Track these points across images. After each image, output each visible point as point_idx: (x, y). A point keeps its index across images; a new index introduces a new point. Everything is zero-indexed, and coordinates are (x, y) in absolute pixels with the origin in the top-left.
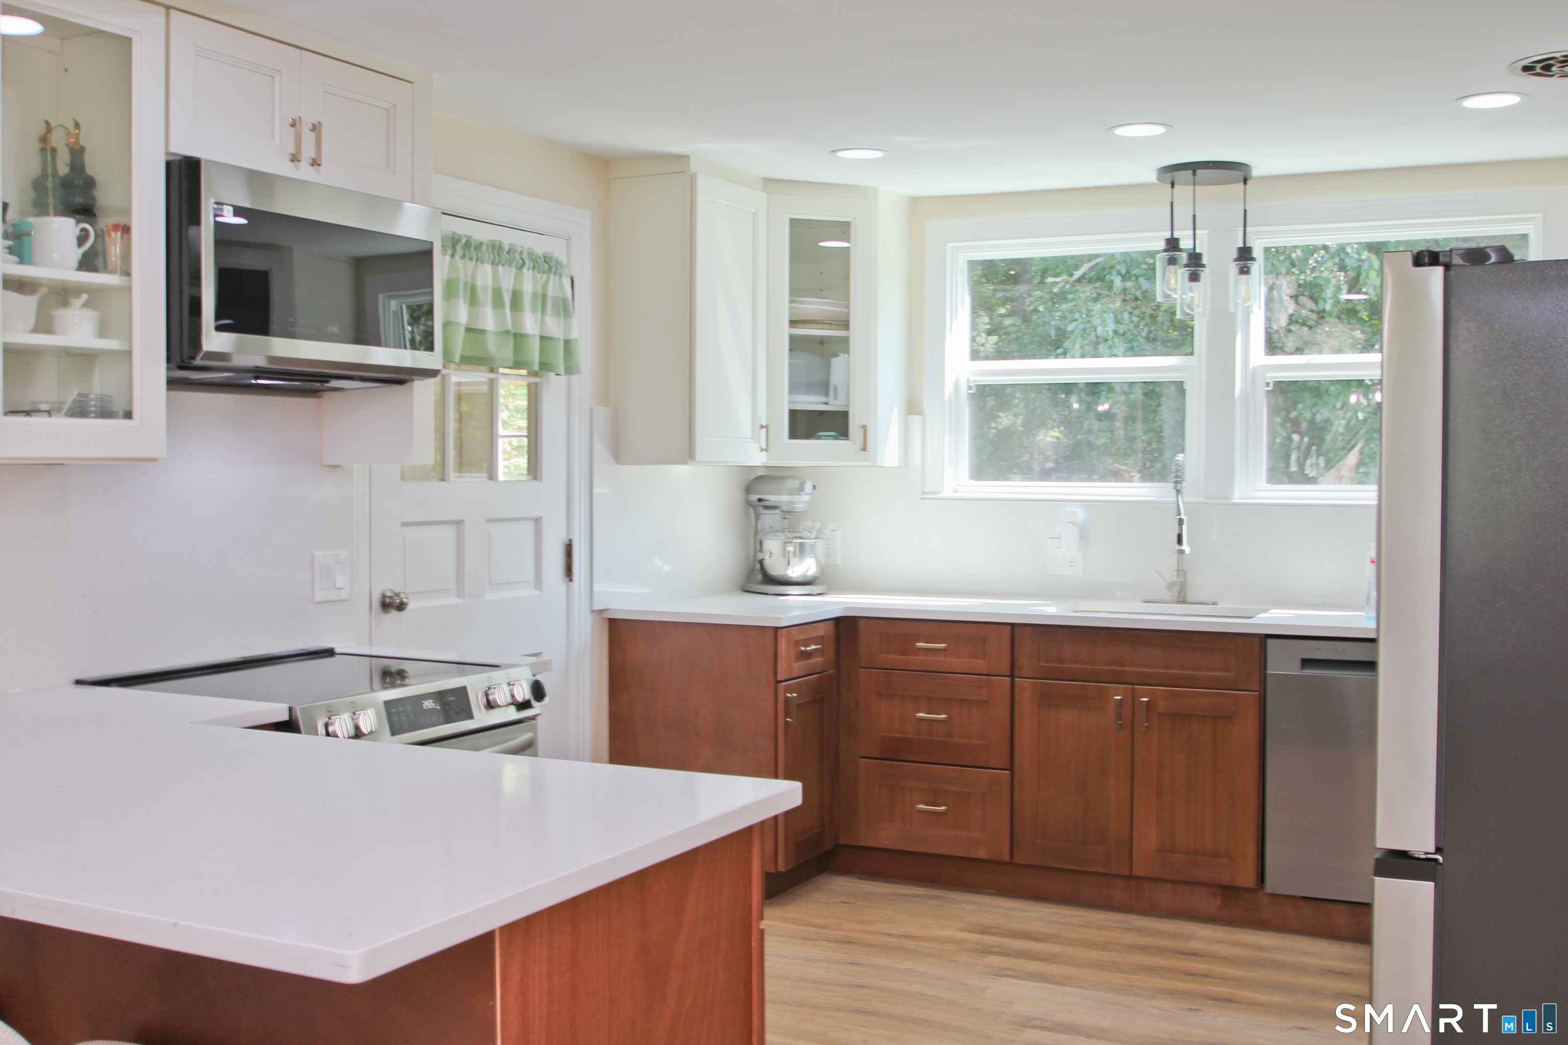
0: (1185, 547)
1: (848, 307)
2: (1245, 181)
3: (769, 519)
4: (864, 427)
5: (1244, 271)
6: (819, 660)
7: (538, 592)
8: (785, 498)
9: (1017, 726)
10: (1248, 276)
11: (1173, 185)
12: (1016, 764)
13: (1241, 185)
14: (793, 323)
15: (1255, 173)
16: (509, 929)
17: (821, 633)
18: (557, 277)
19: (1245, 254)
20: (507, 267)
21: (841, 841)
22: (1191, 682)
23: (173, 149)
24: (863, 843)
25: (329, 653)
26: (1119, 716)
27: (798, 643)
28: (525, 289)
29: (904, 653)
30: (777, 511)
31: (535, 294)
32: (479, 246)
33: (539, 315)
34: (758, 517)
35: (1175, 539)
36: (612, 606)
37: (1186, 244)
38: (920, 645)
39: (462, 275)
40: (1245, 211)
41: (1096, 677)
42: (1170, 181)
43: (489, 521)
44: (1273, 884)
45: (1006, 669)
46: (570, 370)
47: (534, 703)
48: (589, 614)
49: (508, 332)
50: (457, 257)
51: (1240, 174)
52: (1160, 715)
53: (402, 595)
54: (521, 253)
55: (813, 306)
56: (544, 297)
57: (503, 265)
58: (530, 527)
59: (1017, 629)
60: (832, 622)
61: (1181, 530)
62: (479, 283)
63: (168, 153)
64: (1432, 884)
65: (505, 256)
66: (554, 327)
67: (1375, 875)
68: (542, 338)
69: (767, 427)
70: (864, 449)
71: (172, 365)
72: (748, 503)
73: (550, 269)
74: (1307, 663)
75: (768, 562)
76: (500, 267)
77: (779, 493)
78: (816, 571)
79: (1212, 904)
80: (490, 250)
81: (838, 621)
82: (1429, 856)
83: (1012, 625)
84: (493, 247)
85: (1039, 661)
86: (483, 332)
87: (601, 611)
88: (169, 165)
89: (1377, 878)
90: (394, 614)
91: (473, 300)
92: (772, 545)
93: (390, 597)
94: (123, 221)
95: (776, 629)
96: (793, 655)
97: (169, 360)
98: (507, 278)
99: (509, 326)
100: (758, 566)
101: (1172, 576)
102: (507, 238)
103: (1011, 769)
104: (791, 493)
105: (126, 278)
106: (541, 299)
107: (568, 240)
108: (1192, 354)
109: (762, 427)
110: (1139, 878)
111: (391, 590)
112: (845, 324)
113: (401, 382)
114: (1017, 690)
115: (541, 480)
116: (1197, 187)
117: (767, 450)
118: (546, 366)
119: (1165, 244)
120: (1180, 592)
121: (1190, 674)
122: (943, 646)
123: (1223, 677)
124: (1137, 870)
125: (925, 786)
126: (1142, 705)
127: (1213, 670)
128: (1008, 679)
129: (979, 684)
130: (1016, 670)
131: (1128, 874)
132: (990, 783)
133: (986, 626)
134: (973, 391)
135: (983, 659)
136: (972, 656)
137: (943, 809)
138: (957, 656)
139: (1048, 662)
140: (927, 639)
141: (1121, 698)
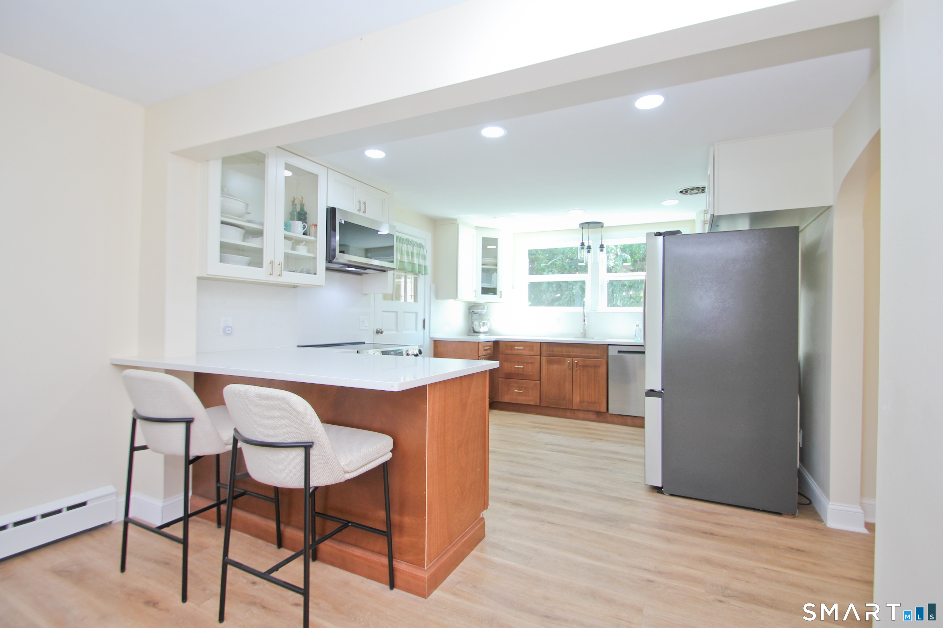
0: (586, 323)
1: (497, 261)
2: (602, 227)
3: (475, 316)
4: (501, 292)
5: (602, 251)
6: (489, 351)
7: (416, 332)
8: (479, 311)
9: (541, 368)
10: (603, 252)
11: (583, 228)
12: (541, 379)
13: (601, 228)
14: (483, 265)
15: (605, 225)
16: (430, 385)
17: (490, 344)
18: (423, 249)
19: (602, 246)
20: (410, 245)
21: (494, 400)
22: (588, 357)
23: (328, 205)
24: (500, 401)
25: (364, 343)
26: (569, 366)
27: (484, 347)
28: (415, 251)
29: (512, 350)
30: (477, 314)
31: (417, 253)
32: (403, 239)
33: (418, 259)
34: (472, 316)
35: (583, 321)
36: (435, 337)
37: (586, 244)
38: (516, 348)
39: (399, 246)
40: (602, 235)
41: (563, 356)
42: (582, 228)
43: (404, 312)
44: (610, 412)
45: (539, 355)
46: (426, 274)
47: (419, 355)
48: (429, 338)
49: (410, 262)
50: (398, 242)
51: (600, 225)
52: (580, 366)
53: (382, 330)
54: (414, 242)
55: (488, 260)
56: (419, 254)
57: (409, 245)
58: (414, 314)
59: (542, 343)
60: (492, 342)
61: (585, 318)
62: (403, 249)
63: (327, 206)
64: (661, 398)
65: (410, 243)
66: (422, 262)
67: (645, 396)
68: (419, 265)
69: (476, 291)
70: (501, 297)
71: (327, 262)
72: (470, 312)
73: (421, 247)
74: (619, 352)
75: (475, 328)
76: (408, 246)
77: (478, 309)
78: (488, 330)
79: (593, 417)
80: (406, 241)
81: (494, 342)
82: (660, 391)
83: (541, 343)
84: (407, 240)
85: (547, 352)
86: (404, 262)
87: (432, 338)
88: (327, 209)
89: (646, 397)
90: (380, 334)
91: (402, 254)
92: (476, 323)
93: (379, 330)
94: (315, 223)
95: (479, 342)
96: (483, 350)
97: (326, 260)
98: (410, 248)
99: (411, 261)
100: (472, 329)
101: (582, 331)
102: (411, 238)
103: (540, 380)
104: (481, 309)
105: (316, 238)
106: (419, 255)
107: (425, 240)
108: (587, 273)
109: (474, 291)
110: (574, 410)
111: (379, 328)
112: (496, 265)
113: (384, 271)
114: (541, 359)
115: (417, 302)
116: (590, 229)
117: (476, 297)
118: (419, 272)
119: (580, 244)
120: (584, 335)
121: (588, 355)
122: (522, 348)
123: (597, 356)
124: (574, 407)
125: (517, 385)
126: (576, 363)
127: (594, 354)
128: (539, 357)
129: (531, 358)
130: (541, 354)
131: (572, 409)
132: (535, 384)
133: (534, 343)
134: (529, 284)
135: (532, 351)
136: (529, 350)
137: (522, 391)
138: (525, 351)
139: (550, 352)
140: (518, 346)
141: (570, 361)
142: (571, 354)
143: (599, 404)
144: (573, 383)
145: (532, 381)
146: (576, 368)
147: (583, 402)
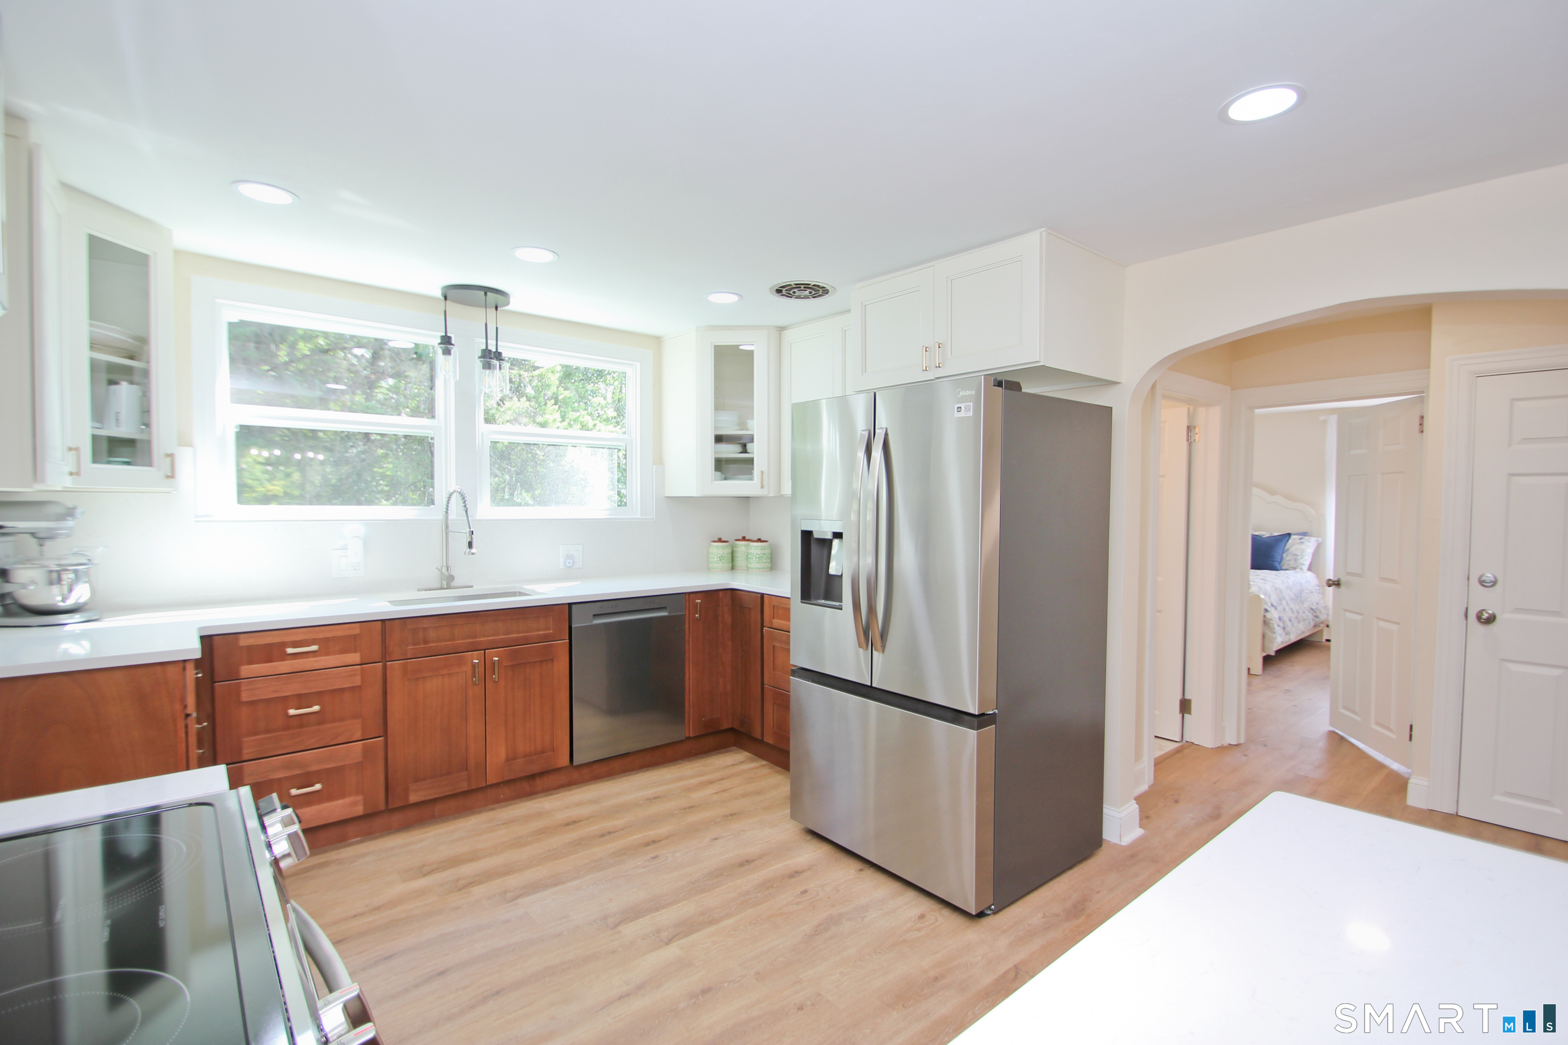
2: (497, 307)
4: (171, 456)
8: (43, 524)
9: (389, 700)
11: (445, 298)
12: (389, 730)
22: (526, 641)
26: (475, 675)
29: (270, 660)
35: (466, 545)
40: (497, 328)
45: (378, 657)
59: (387, 623)
69: (77, 450)
70: (172, 476)
74: (596, 617)
78: (89, 597)
83: (383, 621)
85: (407, 645)
103: (385, 734)
108: (435, 418)
109: (70, 449)
110: (490, 786)
114: (388, 671)
117: (76, 473)
119: (439, 341)
120: (448, 581)
121: (524, 636)
122: (314, 648)
123: (546, 634)
124: (491, 780)
125: (297, 772)
126: (494, 663)
127: (539, 630)
128: (381, 664)
129: (352, 673)
130: (387, 656)
131: (485, 785)
132: (366, 751)
133: (358, 624)
134: (237, 430)
135: (355, 652)
136: (344, 651)
137: (318, 787)
138: (328, 654)
139: (415, 644)
140: (295, 644)
141: (478, 661)
142: (477, 640)
143: (553, 750)
144: (487, 718)
145: (355, 745)
146: (494, 674)
147: (515, 759)
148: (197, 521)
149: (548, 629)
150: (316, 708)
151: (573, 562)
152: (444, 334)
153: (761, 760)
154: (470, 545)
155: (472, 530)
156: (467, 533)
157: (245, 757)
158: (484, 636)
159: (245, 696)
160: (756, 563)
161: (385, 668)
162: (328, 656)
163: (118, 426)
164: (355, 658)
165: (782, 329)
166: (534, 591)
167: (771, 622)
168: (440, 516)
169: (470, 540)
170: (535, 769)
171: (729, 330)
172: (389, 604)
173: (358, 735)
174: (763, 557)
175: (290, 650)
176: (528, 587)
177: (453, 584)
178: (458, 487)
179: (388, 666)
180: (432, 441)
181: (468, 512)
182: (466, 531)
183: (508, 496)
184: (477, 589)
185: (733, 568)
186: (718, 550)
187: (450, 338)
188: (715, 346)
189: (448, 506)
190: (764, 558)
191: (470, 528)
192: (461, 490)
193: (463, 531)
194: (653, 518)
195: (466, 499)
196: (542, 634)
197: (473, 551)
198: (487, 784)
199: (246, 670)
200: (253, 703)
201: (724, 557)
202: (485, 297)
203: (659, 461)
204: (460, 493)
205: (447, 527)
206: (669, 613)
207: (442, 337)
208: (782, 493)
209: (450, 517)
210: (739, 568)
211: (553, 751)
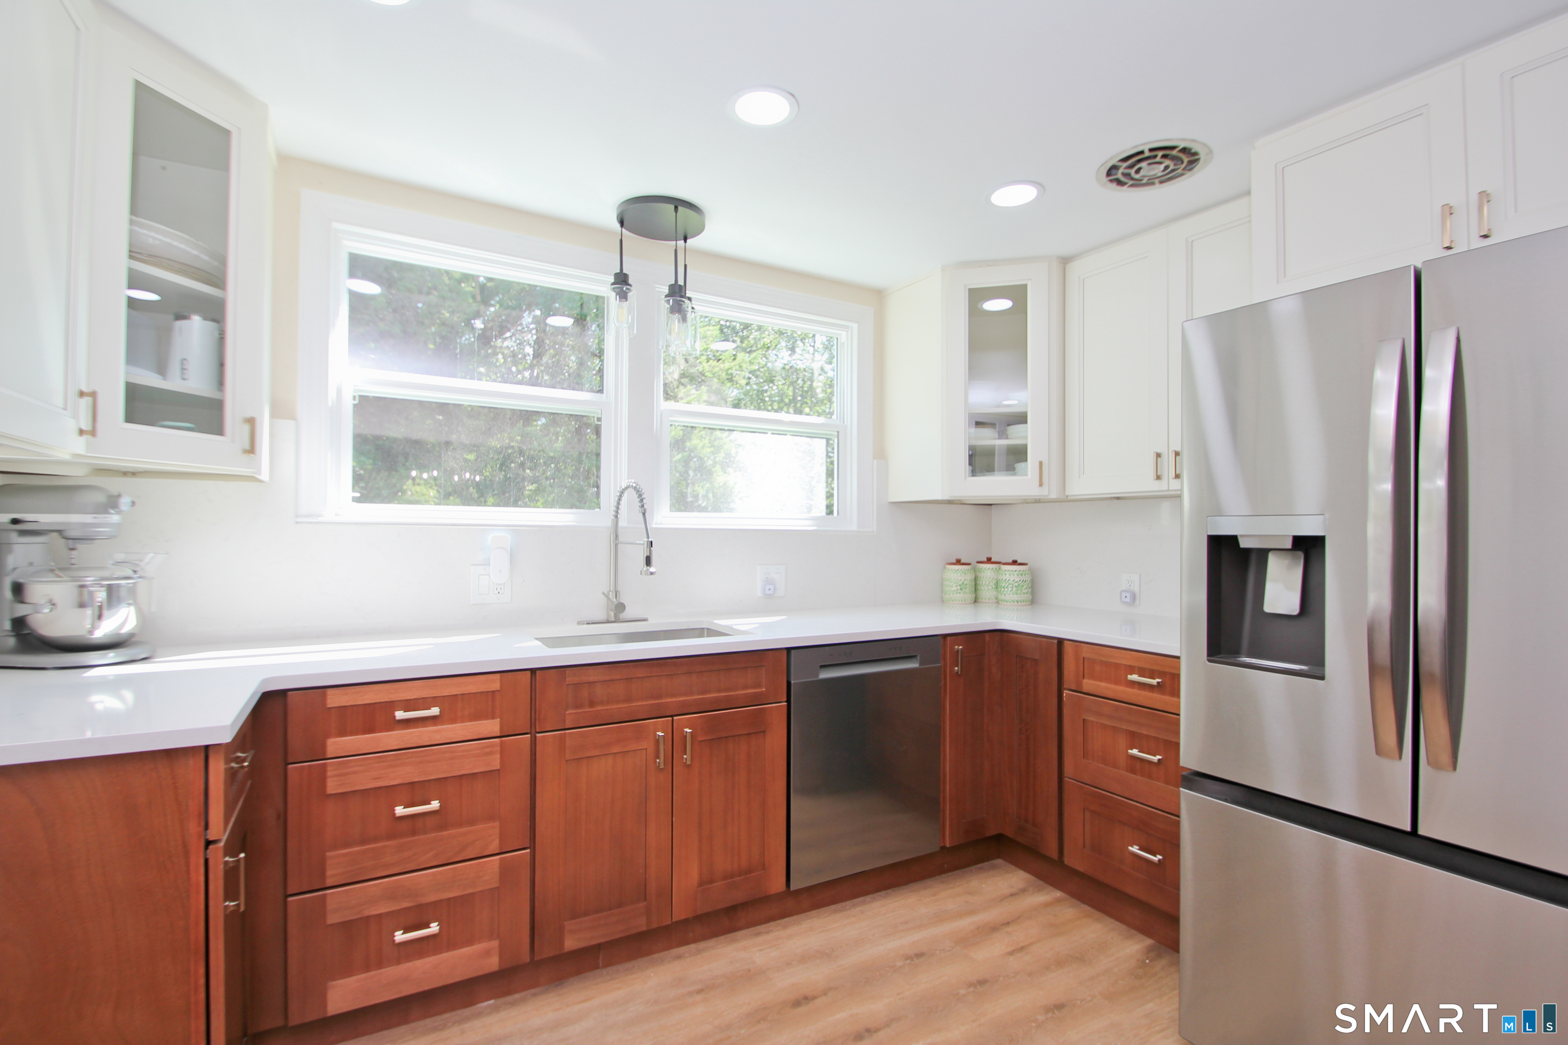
3: (32, 549)
4: (251, 422)
8: (72, 518)
9: (539, 790)
12: (538, 839)
22: (730, 704)
26: (658, 755)
29: (370, 730)
30: (52, 537)
35: (642, 561)
40: (686, 266)
41: (634, 716)
45: (527, 727)
59: (539, 674)
69: (91, 398)
70: (251, 453)
75: (38, 619)
77: (66, 510)
78: (136, 626)
83: (533, 671)
92: (45, 592)
100: (16, 626)
103: (532, 846)
108: (601, 392)
109: (82, 393)
114: (538, 747)
119: (613, 280)
120: (617, 609)
121: (726, 696)
122: (435, 711)
123: (756, 692)
124: (679, 914)
125: (406, 904)
126: (686, 736)
127: (746, 687)
128: (529, 736)
129: (487, 750)
130: (537, 722)
131: (670, 922)
132: (505, 871)
133: (498, 676)
134: (356, 402)
135: (493, 718)
136: (477, 716)
137: (434, 928)
138: (453, 721)
139: (577, 707)
140: (409, 705)
141: (663, 734)
142: (663, 701)
143: (763, 867)
144: (674, 819)
145: (491, 861)
146: (685, 754)
147: (711, 882)
148: (297, 523)
149: (758, 685)
150: (435, 805)
151: (775, 589)
152: (619, 271)
153: (1051, 888)
154: (648, 561)
155: (650, 540)
156: (644, 544)
157: (329, 882)
158: (672, 696)
159: (333, 786)
160: (1013, 594)
161: (534, 742)
162: (452, 723)
163: (184, 379)
164: (492, 726)
165: (1065, 261)
166: (730, 628)
167: (1079, 684)
168: (608, 522)
169: (648, 554)
170: (739, 896)
171: (989, 266)
172: (538, 643)
173: (494, 846)
174: (1022, 586)
175: (400, 715)
176: (722, 623)
177: (623, 616)
178: (633, 481)
179: (537, 738)
180: (599, 423)
181: (646, 514)
182: (642, 542)
183: (691, 497)
184: (655, 623)
185: (976, 601)
186: (957, 575)
187: (626, 276)
188: (970, 290)
189: (618, 508)
190: (1025, 587)
191: (648, 537)
192: (637, 485)
193: (638, 542)
194: (873, 532)
195: (643, 496)
196: (750, 693)
197: (652, 569)
198: (674, 920)
199: (336, 744)
200: (343, 796)
201: (966, 585)
202: (674, 213)
203: (881, 454)
204: (635, 488)
205: (617, 537)
206: (920, 664)
207: (616, 275)
208: (1067, 494)
209: (621, 524)
210: (984, 600)
211: (764, 870)
